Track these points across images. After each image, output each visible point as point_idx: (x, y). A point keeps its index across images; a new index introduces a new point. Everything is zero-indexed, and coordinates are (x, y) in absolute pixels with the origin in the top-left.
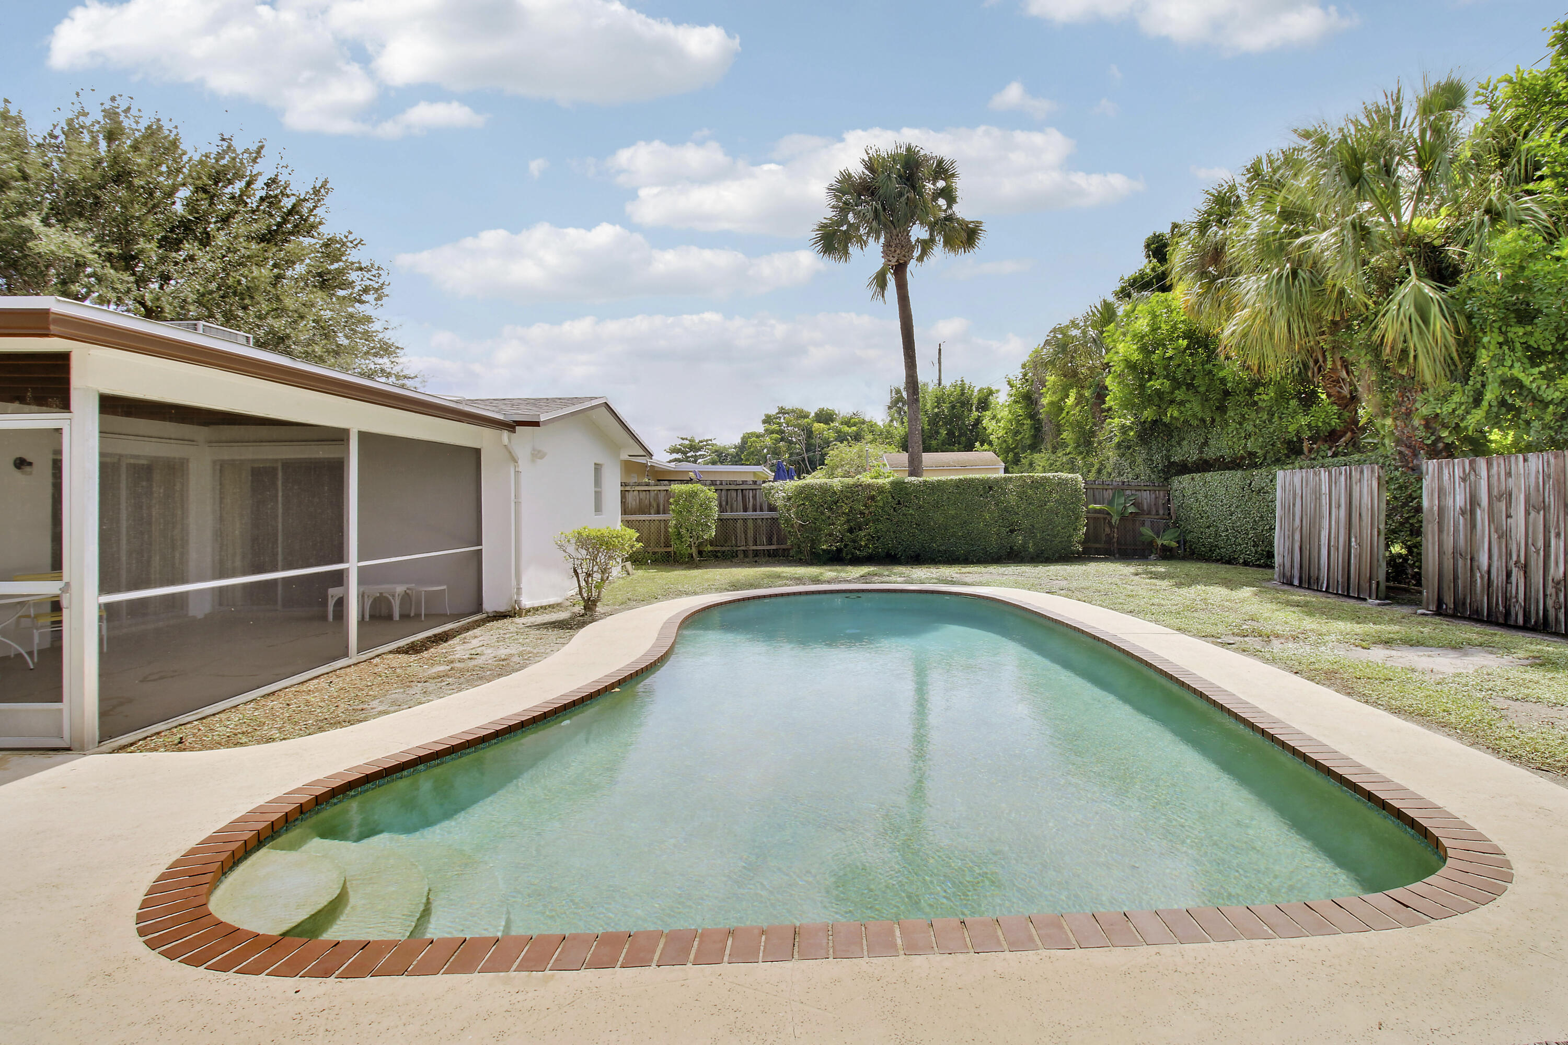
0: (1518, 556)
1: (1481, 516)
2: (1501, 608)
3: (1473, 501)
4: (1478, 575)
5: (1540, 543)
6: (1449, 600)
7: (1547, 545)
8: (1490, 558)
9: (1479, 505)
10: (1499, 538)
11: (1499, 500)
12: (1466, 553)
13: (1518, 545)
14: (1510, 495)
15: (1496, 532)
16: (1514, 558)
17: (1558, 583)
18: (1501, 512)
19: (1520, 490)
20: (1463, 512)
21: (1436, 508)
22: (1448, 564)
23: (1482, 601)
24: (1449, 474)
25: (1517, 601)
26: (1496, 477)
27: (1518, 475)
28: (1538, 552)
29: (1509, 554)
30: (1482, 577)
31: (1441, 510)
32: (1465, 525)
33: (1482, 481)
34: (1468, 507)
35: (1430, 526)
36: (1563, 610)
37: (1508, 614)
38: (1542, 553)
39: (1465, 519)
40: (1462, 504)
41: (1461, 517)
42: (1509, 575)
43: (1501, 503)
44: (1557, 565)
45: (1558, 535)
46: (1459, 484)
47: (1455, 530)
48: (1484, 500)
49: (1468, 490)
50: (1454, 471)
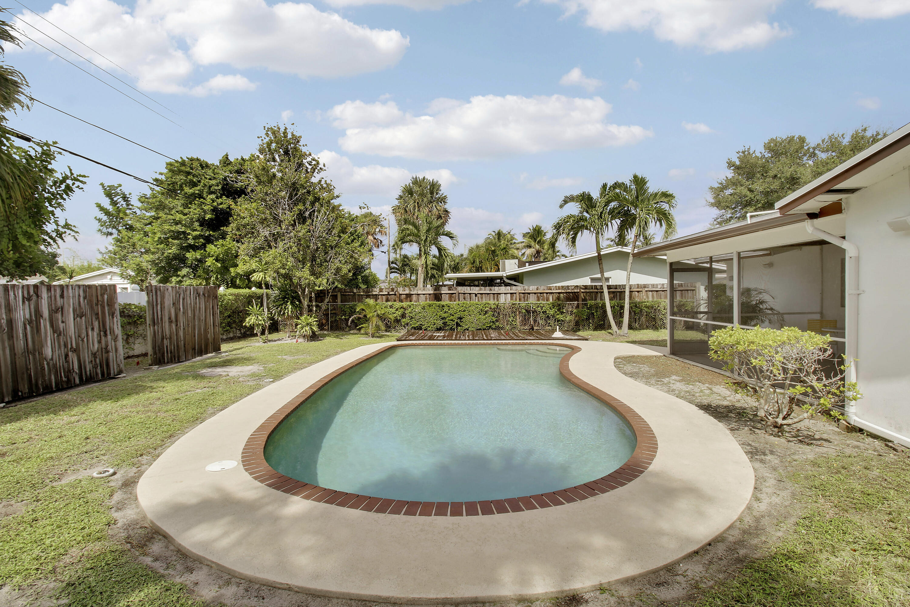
0: (72, 345)
1: (45, 325)
2: (64, 379)
3: (38, 314)
4: (45, 363)
5: (84, 334)
6: (24, 388)
7: (87, 335)
9: (42, 317)
10: (58, 336)
11: (56, 311)
13: (71, 338)
14: (62, 308)
16: (69, 346)
17: (95, 354)
18: (58, 320)
19: (69, 305)
20: (30, 322)
22: (20, 361)
23: (50, 379)
24: (14, 294)
25: (74, 371)
27: (69, 297)
28: (83, 340)
29: (66, 346)
30: (48, 364)
32: (32, 331)
33: (43, 301)
34: (34, 318)
36: (99, 367)
37: (69, 381)
38: (85, 339)
39: (32, 327)
40: (28, 316)
42: (67, 356)
43: (57, 314)
44: (93, 345)
45: (93, 329)
46: (23, 302)
47: (23, 336)
48: (46, 313)
49: (32, 307)
50: (18, 293)
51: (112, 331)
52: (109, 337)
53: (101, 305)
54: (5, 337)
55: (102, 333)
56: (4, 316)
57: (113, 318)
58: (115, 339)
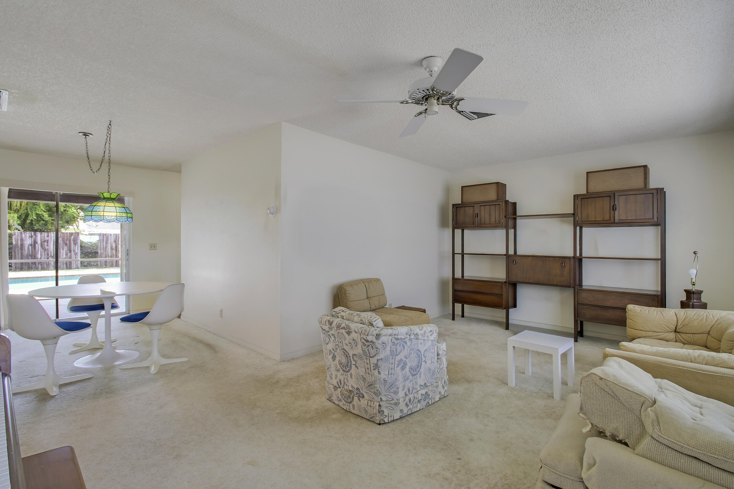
0: (51, 255)
1: (38, 246)
3: (35, 242)
8: (41, 256)
9: (37, 243)
11: (45, 241)
12: (32, 255)
13: (51, 252)
14: (48, 241)
15: (43, 249)
16: (50, 255)
18: (45, 245)
19: (51, 240)
20: (31, 245)
21: (19, 244)
24: (25, 235)
26: (43, 237)
27: (51, 237)
31: (22, 245)
33: (38, 238)
34: (33, 244)
35: (17, 249)
39: (32, 247)
40: (30, 243)
41: (30, 246)
43: (45, 243)
44: (63, 255)
45: (63, 249)
46: (29, 238)
47: (27, 250)
48: (39, 242)
49: (33, 240)
50: (27, 235)
51: (74, 251)
52: (73, 253)
53: (69, 240)
54: (19, 249)
55: (68, 251)
56: (20, 243)
57: (75, 246)
58: (76, 254)
